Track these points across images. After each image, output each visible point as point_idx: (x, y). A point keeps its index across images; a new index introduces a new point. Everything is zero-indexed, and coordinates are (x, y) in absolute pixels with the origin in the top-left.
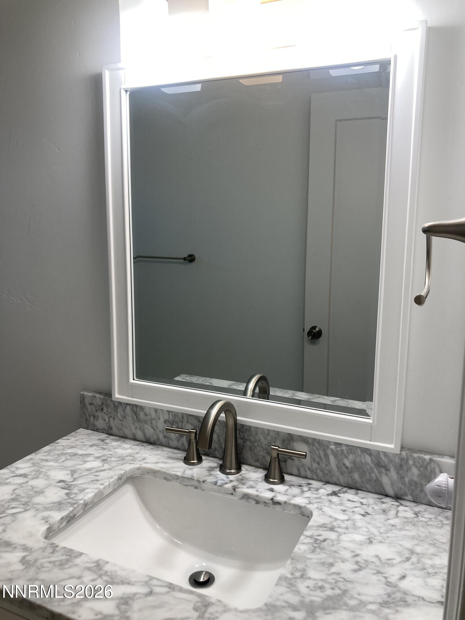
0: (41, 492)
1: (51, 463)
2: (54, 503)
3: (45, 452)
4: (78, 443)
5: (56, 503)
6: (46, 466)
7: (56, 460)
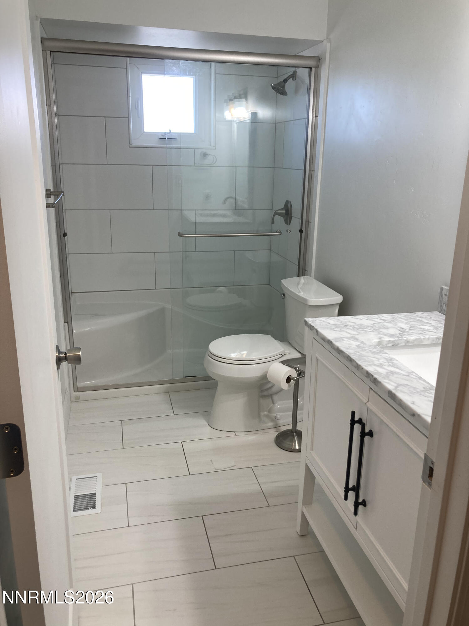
0: (387, 328)
1: (403, 320)
2: (390, 334)
3: (404, 315)
4: (428, 317)
5: (391, 334)
6: (399, 320)
7: (407, 320)
